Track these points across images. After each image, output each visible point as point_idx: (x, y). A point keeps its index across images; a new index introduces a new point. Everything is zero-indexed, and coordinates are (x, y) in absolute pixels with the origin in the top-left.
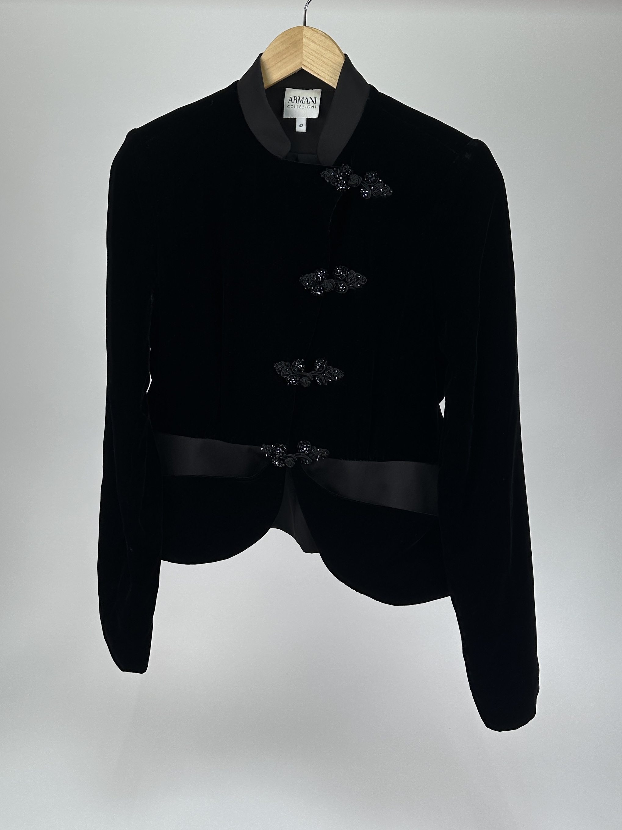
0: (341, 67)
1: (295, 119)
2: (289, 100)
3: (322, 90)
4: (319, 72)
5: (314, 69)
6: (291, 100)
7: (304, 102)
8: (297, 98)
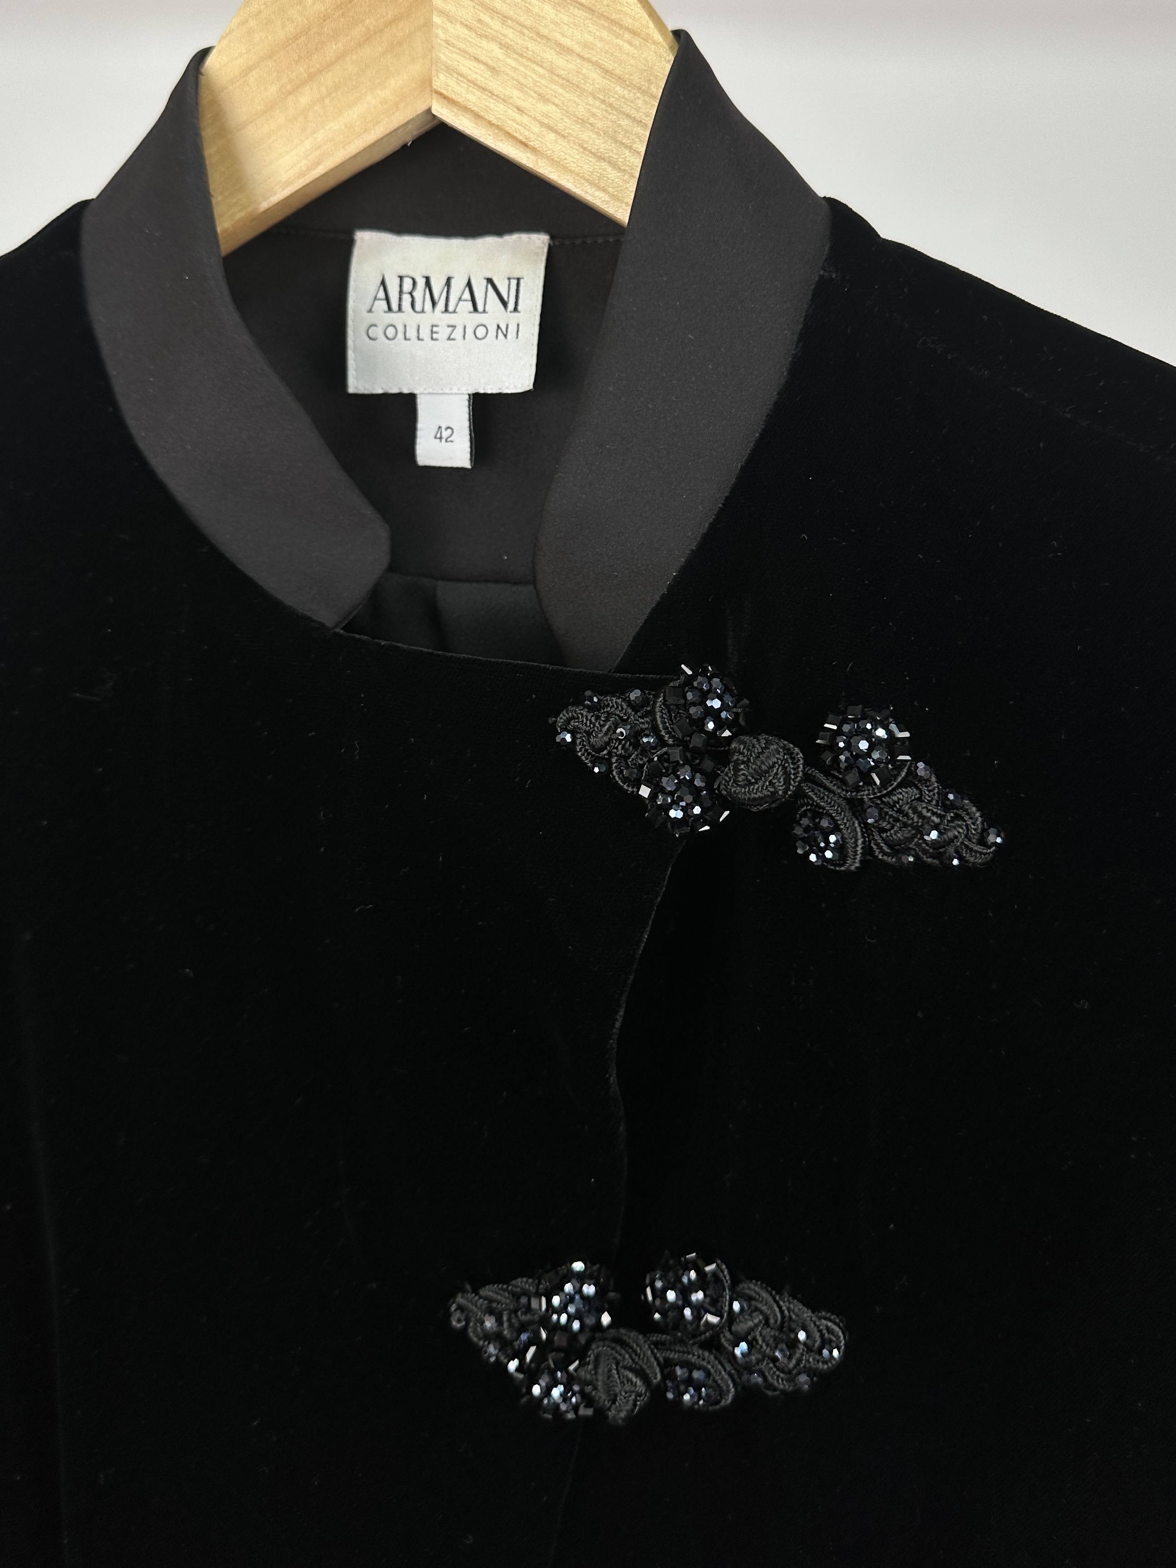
0: (653, 96)
1: (411, 399)
2: (375, 299)
3: (552, 237)
4: (532, 132)
5: (498, 111)
6: (381, 294)
7: (451, 308)
8: (414, 283)
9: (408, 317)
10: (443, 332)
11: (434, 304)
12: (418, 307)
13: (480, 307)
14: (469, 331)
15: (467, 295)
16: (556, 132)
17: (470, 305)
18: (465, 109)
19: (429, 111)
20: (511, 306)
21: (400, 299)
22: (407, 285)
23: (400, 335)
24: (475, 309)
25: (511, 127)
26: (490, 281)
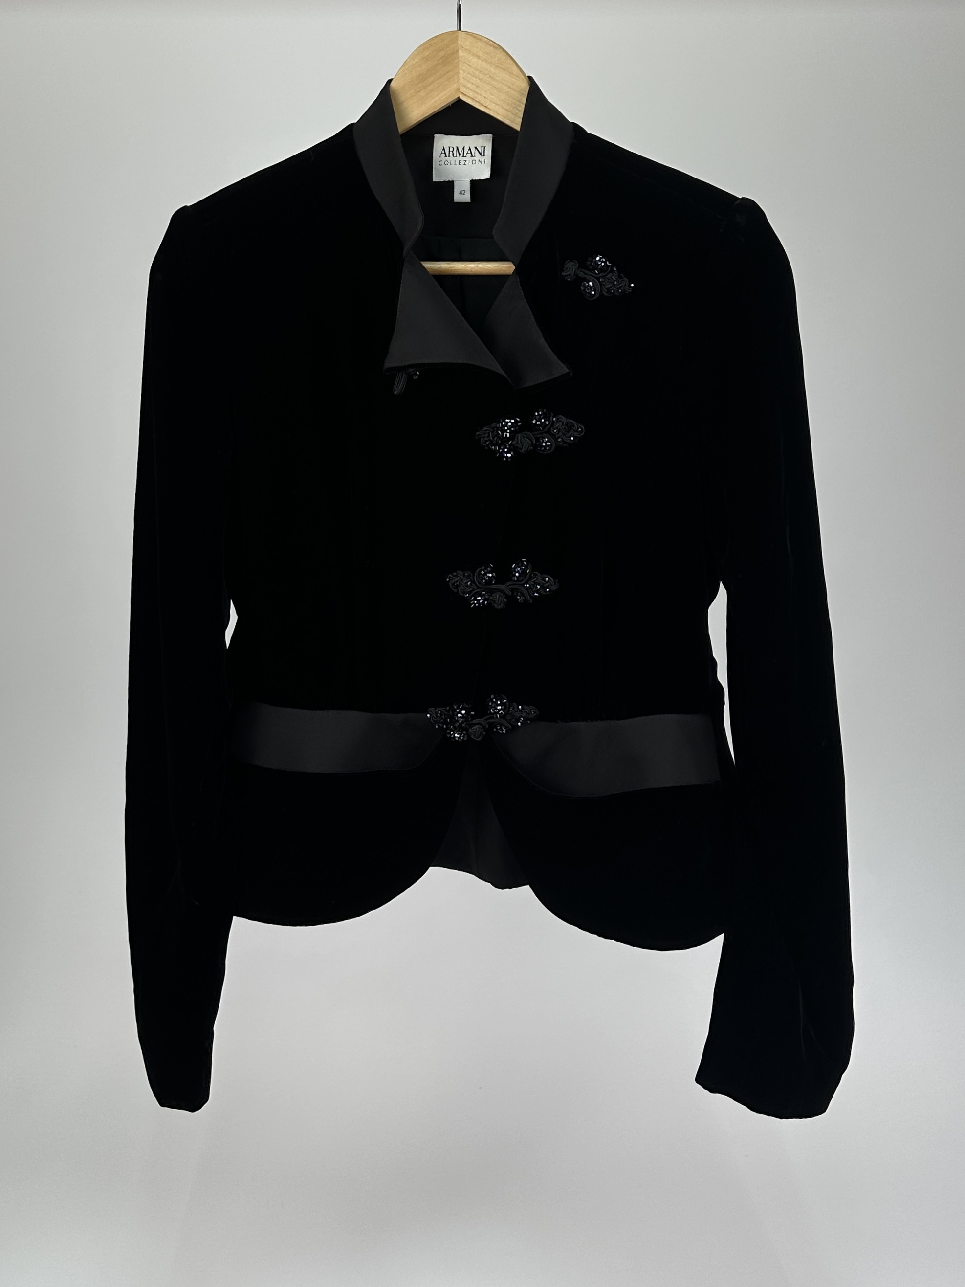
1: (453, 182)
2: (441, 153)
3: (493, 135)
4: (488, 104)
5: (478, 98)
6: (443, 152)
7: (464, 156)
8: (453, 149)
9: (451, 159)
10: (462, 163)
11: (460, 154)
12: (455, 155)
13: (473, 155)
14: (471, 162)
15: (469, 152)
16: (495, 103)
17: (470, 154)
18: (470, 97)
19: (459, 97)
20: (483, 154)
21: (449, 153)
22: (451, 149)
23: (449, 164)
24: (472, 156)
25: (482, 102)
26: (476, 148)
